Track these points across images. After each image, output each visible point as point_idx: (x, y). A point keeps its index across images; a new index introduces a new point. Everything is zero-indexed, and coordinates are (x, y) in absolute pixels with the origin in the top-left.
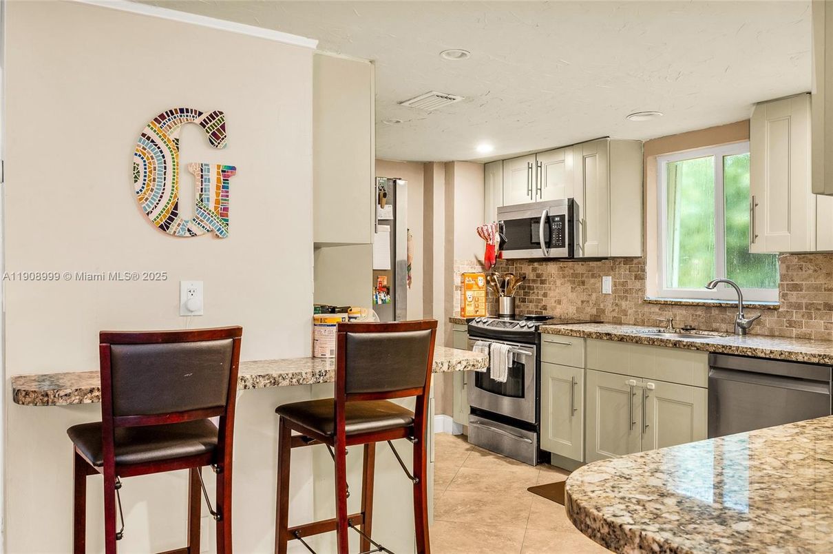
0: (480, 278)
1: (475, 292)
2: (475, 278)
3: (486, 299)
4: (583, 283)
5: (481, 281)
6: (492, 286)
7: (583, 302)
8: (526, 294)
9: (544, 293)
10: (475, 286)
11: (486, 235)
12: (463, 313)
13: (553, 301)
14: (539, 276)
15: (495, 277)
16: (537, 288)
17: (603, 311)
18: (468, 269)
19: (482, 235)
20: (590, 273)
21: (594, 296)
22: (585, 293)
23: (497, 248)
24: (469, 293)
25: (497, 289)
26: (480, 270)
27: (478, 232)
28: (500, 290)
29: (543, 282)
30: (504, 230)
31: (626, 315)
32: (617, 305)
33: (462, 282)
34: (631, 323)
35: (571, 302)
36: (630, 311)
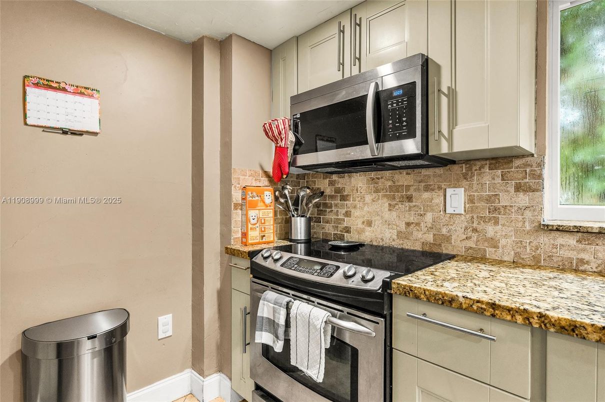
0: (267, 193)
1: (261, 212)
2: (260, 194)
3: (275, 220)
4: (410, 199)
5: (268, 197)
6: (281, 204)
7: (408, 224)
8: (321, 212)
9: (346, 212)
10: (260, 204)
11: (276, 133)
12: (244, 240)
13: (359, 222)
14: (338, 191)
15: (286, 192)
16: (336, 205)
17: (448, 239)
18: (250, 181)
19: (270, 134)
20: (423, 184)
21: (429, 217)
22: (413, 213)
23: (290, 152)
24: (252, 213)
25: (288, 207)
26: (267, 183)
27: (265, 130)
28: (292, 208)
29: (344, 198)
30: (300, 128)
31: (496, 247)
32: (475, 230)
33: (243, 199)
34: (506, 259)
35: (389, 224)
36: (503, 242)
